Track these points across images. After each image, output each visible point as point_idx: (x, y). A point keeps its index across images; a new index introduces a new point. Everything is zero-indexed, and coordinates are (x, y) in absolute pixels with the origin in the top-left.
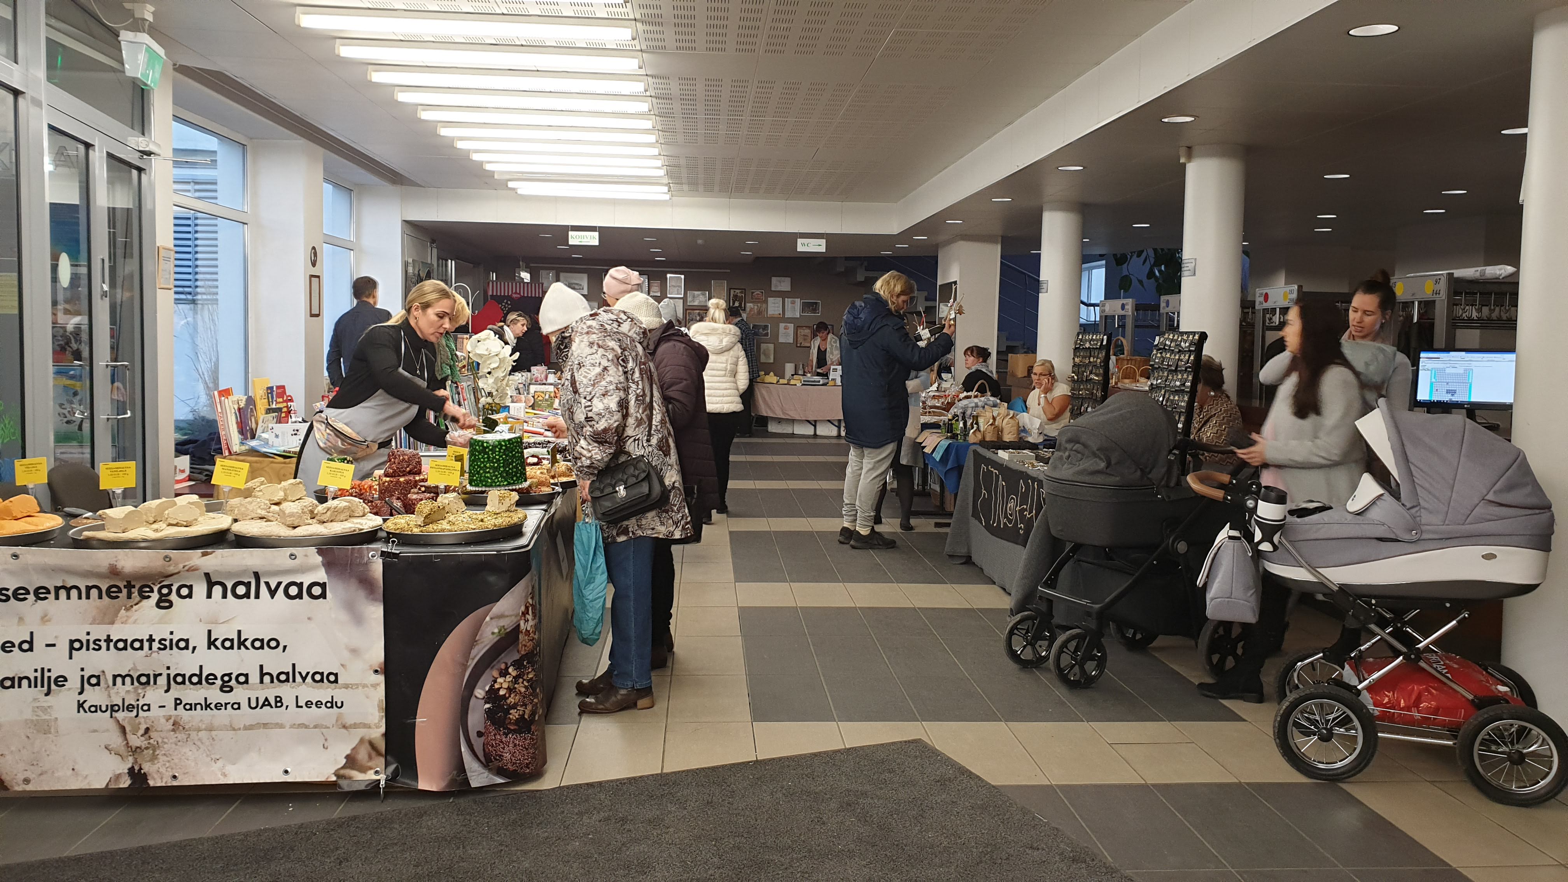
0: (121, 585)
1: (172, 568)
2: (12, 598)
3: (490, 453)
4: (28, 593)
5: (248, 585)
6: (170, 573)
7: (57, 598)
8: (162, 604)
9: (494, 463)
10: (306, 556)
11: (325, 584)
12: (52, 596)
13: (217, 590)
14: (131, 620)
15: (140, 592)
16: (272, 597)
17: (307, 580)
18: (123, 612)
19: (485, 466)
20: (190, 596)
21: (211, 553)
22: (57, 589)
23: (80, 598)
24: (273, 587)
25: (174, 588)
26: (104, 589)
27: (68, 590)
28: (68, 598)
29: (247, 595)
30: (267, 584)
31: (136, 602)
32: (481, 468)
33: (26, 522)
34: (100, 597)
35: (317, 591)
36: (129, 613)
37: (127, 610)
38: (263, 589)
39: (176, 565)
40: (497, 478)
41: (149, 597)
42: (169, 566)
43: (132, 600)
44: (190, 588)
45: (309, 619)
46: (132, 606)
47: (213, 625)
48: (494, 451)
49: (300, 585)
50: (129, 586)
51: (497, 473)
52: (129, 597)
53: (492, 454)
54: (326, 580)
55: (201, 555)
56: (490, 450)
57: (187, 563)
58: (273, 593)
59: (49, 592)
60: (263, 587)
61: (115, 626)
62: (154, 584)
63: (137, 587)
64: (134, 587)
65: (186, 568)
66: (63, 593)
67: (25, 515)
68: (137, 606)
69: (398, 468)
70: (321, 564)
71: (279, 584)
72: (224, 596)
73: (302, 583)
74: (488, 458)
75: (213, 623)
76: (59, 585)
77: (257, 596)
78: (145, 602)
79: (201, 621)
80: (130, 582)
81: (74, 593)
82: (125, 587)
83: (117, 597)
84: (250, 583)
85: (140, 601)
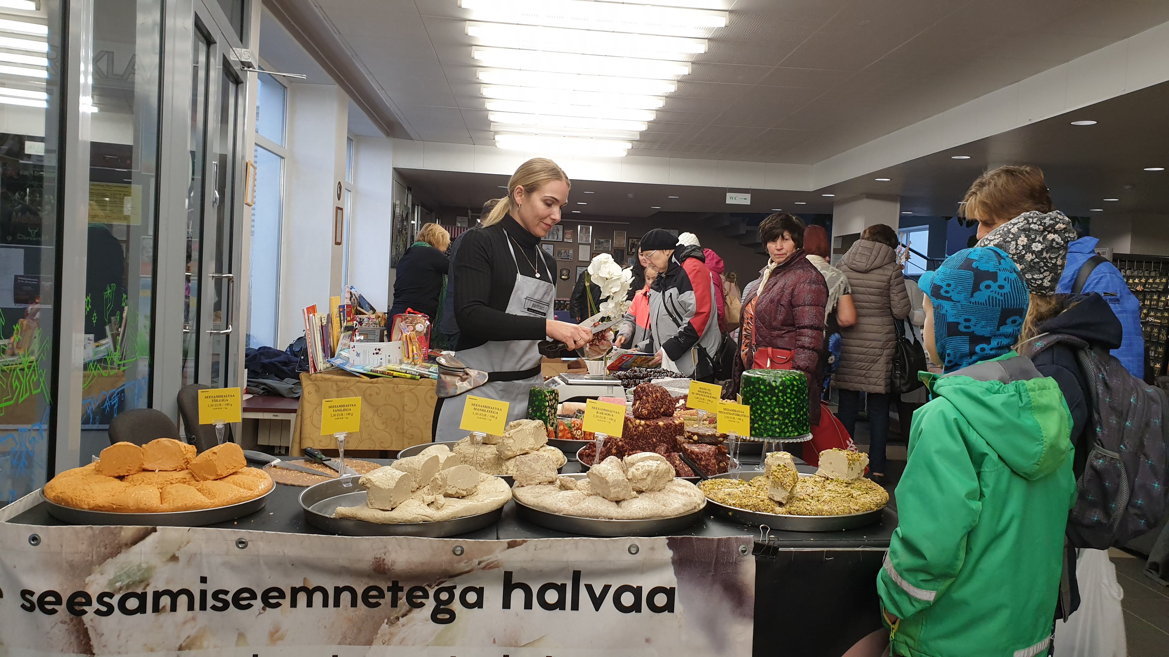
0: (384, 586)
1: (462, 564)
2: (231, 605)
3: (780, 394)
4: (254, 596)
5: (561, 589)
6: (458, 572)
7: (294, 604)
8: (440, 616)
9: (784, 408)
10: (652, 549)
11: (673, 589)
12: (286, 602)
13: (518, 596)
14: (396, 639)
15: (410, 598)
16: (597, 608)
17: (647, 583)
18: (385, 626)
19: (773, 411)
20: (479, 604)
21: (520, 544)
22: (295, 592)
23: (325, 604)
24: (598, 592)
25: (457, 593)
26: (360, 592)
27: (310, 593)
28: (310, 604)
29: (560, 605)
30: (589, 588)
31: (403, 611)
32: (767, 414)
33: (235, 483)
34: (354, 604)
35: (661, 600)
36: (393, 629)
37: (391, 623)
38: (584, 595)
39: (470, 560)
40: (787, 427)
41: (422, 605)
42: (459, 561)
43: (398, 609)
44: (480, 592)
45: (648, 641)
46: (398, 619)
47: (512, 649)
48: (784, 393)
49: (637, 592)
50: (395, 589)
51: (787, 421)
52: (394, 604)
53: (782, 396)
54: (674, 585)
55: (506, 546)
56: (780, 391)
57: (485, 558)
58: (597, 602)
59: (282, 595)
60: (584, 594)
61: (374, 647)
62: (430, 586)
63: (406, 589)
64: (401, 589)
65: (483, 565)
66: (302, 598)
67: (231, 472)
68: (405, 618)
69: (652, 408)
70: (670, 560)
71: (607, 588)
72: (528, 605)
73: (640, 589)
74: (778, 401)
75: (511, 645)
76: (298, 585)
77: (575, 606)
78: (417, 614)
79: (494, 642)
80: (397, 582)
81: (318, 597)
82: (389, 589)
83: (378, 604)
84: (564, 586)
85: (409, 611)
